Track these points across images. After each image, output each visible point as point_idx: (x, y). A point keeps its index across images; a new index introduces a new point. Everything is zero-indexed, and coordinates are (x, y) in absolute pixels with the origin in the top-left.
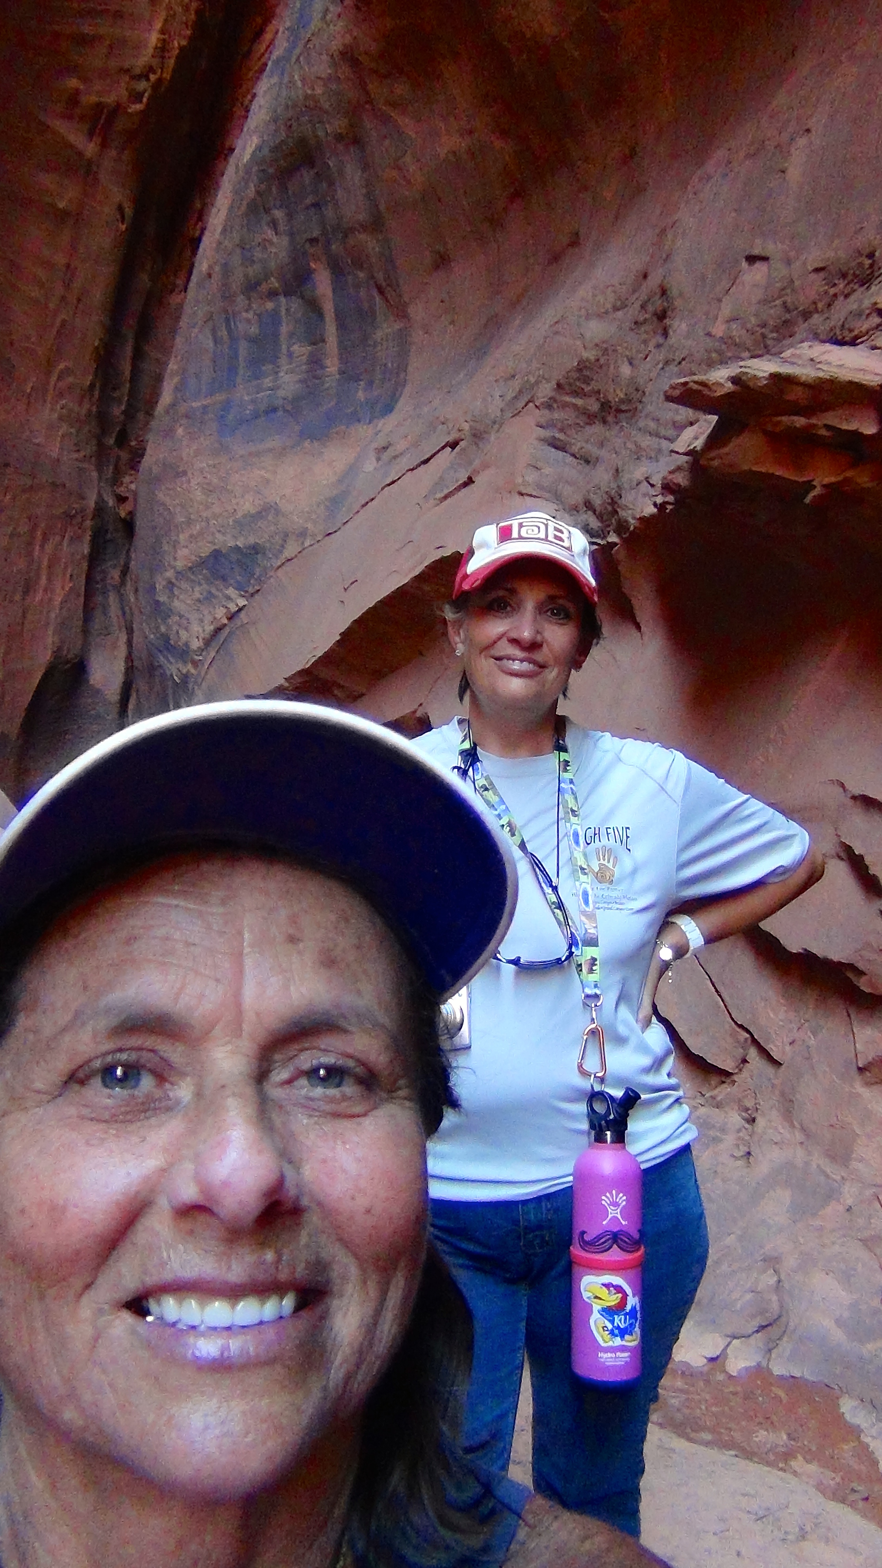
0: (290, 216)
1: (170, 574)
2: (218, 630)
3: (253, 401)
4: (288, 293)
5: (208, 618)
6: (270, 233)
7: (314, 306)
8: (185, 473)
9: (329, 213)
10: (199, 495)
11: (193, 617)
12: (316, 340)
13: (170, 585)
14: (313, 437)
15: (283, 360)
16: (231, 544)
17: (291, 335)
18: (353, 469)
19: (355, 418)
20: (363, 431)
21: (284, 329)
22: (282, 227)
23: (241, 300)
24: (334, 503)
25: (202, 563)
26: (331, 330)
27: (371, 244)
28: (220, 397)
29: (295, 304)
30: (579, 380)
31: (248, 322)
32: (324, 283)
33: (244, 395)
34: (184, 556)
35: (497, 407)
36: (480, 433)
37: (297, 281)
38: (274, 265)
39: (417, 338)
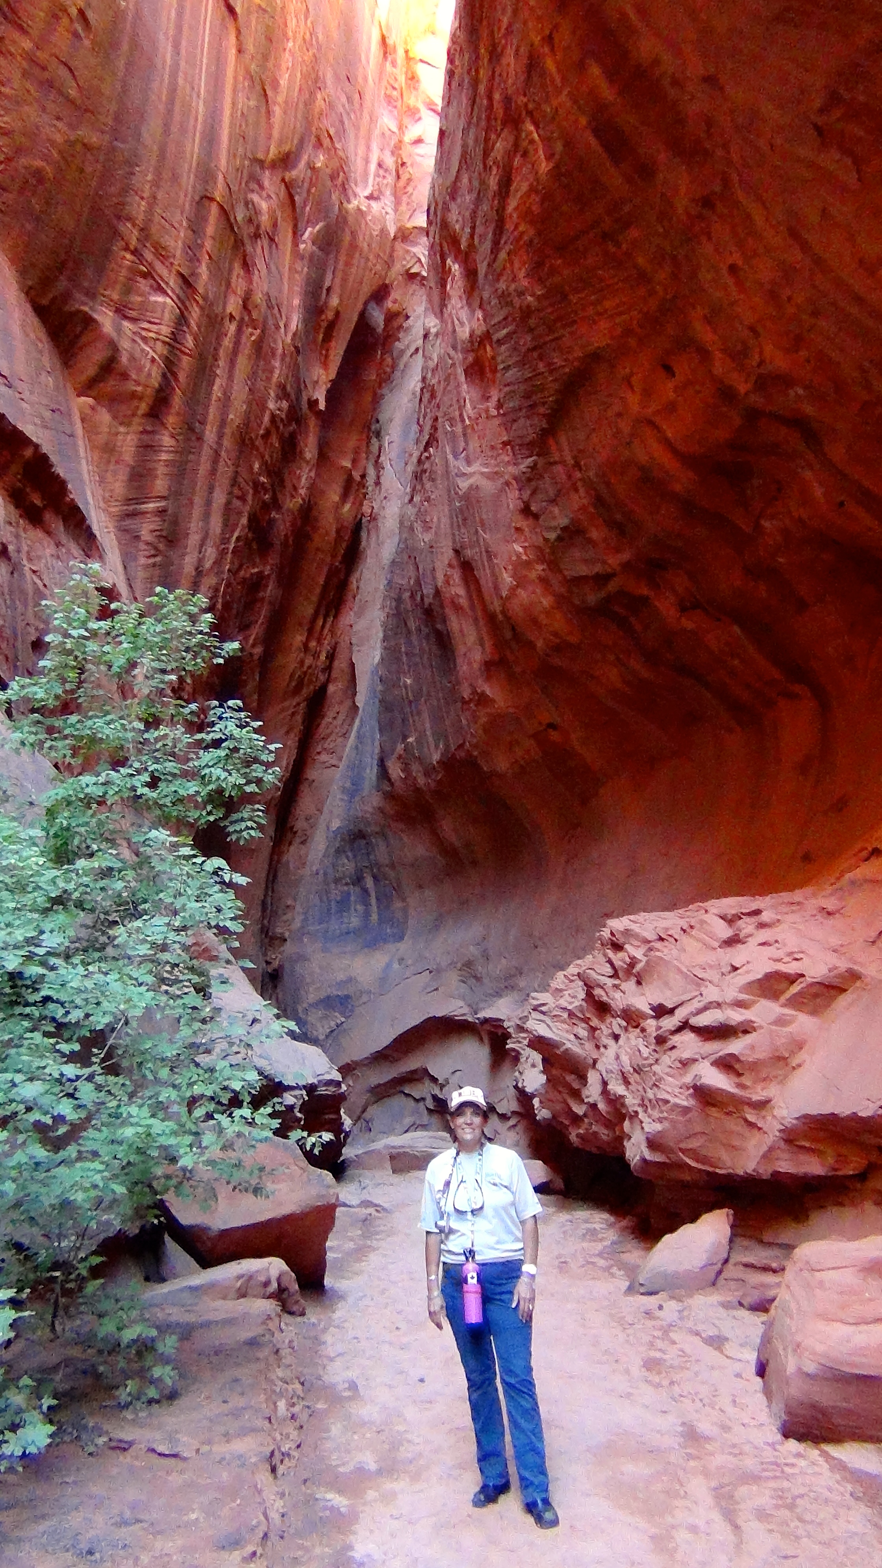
0: (355, 856)
1: (305, 1005)
2: (331, 1031)
3: (339, 929)
4: (354, 884)
6: (346, 861)
7: (365, 891)
8: (310, 959)
9: (372, 857)
10: (317, 970)
11: (319, 1025)
12: (367, 904)
13: (306, 1011)
15: (352, 911)
16: (335, 993)
17: (356, 901)
18: (388, 966)
19: (385, 941)
20: (391, 947)
21: (352, 898)
22: (352, 859)
23: (333, 886)
24: (383, 980)
25: (321, 1001)
26: (373, 901)
27: (392, 874)
28: (324, 926)
29: (358, 889)
30: (469, 964)
31: (336, 893)
32: (369, 883)
33: (334, 925)
34: (312, 997)
35: (444, 964)
36: (439, 971)
37: (358, 880)
38: (347, 873)
39: (412, 912)
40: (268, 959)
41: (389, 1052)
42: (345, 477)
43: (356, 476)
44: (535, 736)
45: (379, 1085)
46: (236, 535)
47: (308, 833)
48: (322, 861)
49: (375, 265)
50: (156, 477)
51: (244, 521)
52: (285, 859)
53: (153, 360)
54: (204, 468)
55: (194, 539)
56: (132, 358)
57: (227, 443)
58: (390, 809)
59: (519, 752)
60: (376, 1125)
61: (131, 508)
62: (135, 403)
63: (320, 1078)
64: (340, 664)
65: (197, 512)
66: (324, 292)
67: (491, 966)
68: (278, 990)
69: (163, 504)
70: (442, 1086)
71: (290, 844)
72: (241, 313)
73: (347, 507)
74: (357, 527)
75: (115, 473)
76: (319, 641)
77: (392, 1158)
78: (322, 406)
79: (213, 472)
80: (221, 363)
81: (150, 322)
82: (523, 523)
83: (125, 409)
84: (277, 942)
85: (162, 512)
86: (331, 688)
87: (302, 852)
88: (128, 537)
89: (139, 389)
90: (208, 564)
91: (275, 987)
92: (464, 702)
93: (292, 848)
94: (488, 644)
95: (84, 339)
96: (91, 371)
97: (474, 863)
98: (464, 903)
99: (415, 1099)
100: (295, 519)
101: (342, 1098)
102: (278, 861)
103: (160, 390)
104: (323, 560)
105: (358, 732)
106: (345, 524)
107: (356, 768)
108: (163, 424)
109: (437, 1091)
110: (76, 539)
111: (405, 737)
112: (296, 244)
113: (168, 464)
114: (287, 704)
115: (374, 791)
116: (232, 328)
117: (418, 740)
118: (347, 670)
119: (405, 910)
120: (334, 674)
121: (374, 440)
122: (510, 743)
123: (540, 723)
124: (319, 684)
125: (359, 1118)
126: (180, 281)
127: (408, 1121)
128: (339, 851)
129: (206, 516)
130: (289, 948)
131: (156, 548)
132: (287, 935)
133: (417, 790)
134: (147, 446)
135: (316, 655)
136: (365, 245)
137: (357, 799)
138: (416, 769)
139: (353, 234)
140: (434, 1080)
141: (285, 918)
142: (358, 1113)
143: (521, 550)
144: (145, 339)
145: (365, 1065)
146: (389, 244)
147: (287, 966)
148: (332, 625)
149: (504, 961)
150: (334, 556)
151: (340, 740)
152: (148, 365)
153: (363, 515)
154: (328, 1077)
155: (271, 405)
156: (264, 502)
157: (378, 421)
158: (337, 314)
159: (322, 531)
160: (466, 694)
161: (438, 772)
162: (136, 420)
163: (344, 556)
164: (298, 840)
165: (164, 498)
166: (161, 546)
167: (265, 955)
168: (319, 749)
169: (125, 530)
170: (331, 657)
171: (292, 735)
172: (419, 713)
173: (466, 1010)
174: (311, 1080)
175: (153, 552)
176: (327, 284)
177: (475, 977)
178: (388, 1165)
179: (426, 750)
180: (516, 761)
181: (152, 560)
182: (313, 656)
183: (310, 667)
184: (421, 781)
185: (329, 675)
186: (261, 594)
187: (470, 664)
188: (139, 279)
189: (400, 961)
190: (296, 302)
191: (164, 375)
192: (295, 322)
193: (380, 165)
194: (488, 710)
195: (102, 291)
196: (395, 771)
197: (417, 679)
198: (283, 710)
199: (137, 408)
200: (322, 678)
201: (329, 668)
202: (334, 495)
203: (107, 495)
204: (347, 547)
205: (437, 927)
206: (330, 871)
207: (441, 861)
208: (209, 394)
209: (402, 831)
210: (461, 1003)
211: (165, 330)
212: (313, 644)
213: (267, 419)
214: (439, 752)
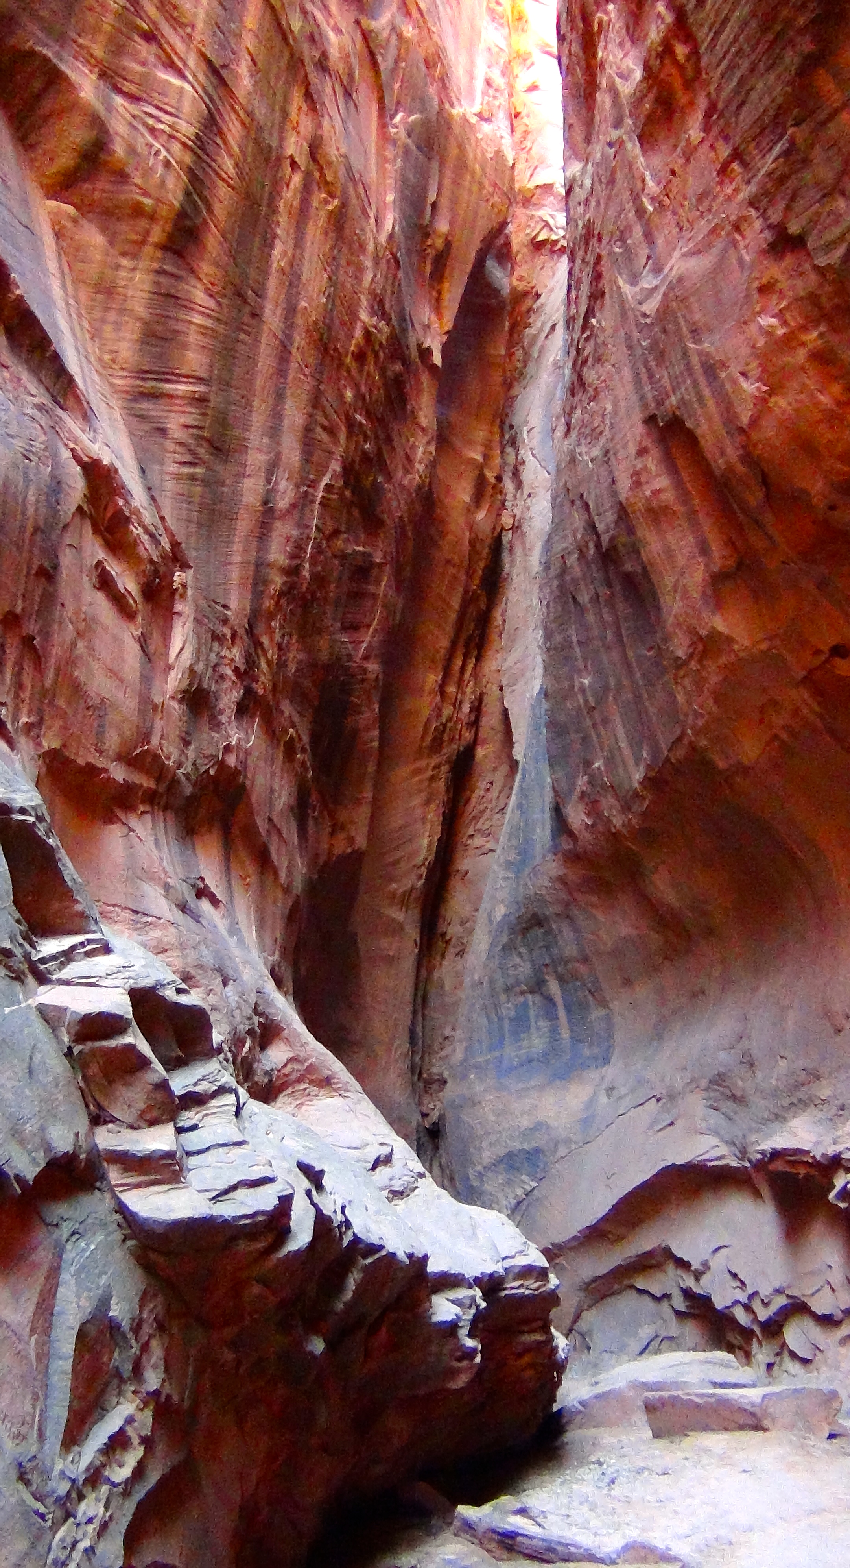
0: (531, 951)
1: (479, 1168)
2: (519, 1203)
3: (517, 1056)
4: (532, 992)
5: (511, 1195)
6: (518, 960)
7: (549, 999)
8: (479, 1102)
9: (555, 951)
10: (492, 1117)
11: (500, 1195)
12: (552, 1017)
13: (480, 1175)
14: (562, 1078)
15: (533, 1030)
16: (519, 1146)
17: (537, 1016)
18: (592, 1102)
19: (584, 1066)
20: (593, 1075)
21: (532, 1013)
22: (526, 957)
23: (503, 997)
24: (586, 1122)
25: (500, 1161)
26: (562, 1013)
27: (583, 969)
28: (497, 1054)
29: (537, 998)
30: (719, 1080)
31: (508, 1009)
32: (553, 987)
33: (510, 1053)
34: (487, 1156)
35: (679, 1084)
36: (672, 1097)
37: (537, 986)
38: (521, 978)
39: (617, 1019)
40: (425, 1110)
41: (607, 1227)
42: (477, 472)
43: (490, 476)
44: (807, 680)
45: (595, 1279)
46: (325, 480)
47: (465, 941)
48: (485, 966)
49: (492, 195)
50: (185, 346)
51: (336, 466)
52: (436, 975)
53: (167, 164)
54: (266, 360)
55: (256, 459)
56: (132, 150)
57: (299, 339)
58: (574, 875)
59: (779, 720)
60: (597, 1341)
61: (150, 384)
62: (143, 223)
63: (508, 1263)
64: (490, 720)
65: (258, 419)
66: (429, 209)
67: (759, 1075)
68: (441, 1151)
69: (200, 388)
70: (698, 1276)
71: (443, 956)
72: (308, 164)
73: (481, 515)
74: (497, 546)
75: (118, 326)
76: (460, 684)
77: (650, 1408)
78: (437, 359)
79: (281, 372)
80: (283, 219)
81: (157, 107)
82: (775, 271)
83: (127, 230)
84: (435, 1087)
85: (201, 401)
86: (480, 752)
87: (459, 967)
88: (147, 427)
89: (147, 201)
90: (283, 503)
91: (437, 1148)
92: (679, 664)
93: (445, 963)
94: (717, 549)
95: (47, 105)
96: (65, 160)
97: (710, 932)
98: (697, 994)
99: (653, 1297)
100: (412, 502)
101: (552, 1299)
102: (428, 979)
103: (182, 215)
104: (455, 577)
105: (521, 786)
106: (480, 536)
107: (523, 832)
108: (192, 271)
109: (689, 1282)
110: (35, 371)
111: (588, 764)
112: (383, 126)
113: (204, 331)
114: (422, 763)
115: (550, 857)
116: (297, 179)
117: (610, 761)
118: (500, 727)
119: (608, 1019)
120: (482, 734)
121: (509, 450)
122: (762, 710)
123: (817, 652)
124: (464, 743)
125: (571, 1330)
126: (204, 66)
127: (646, 1332)
128: (508, 948)
129: (274, 432)
130: (451, 1091)
131: (192, 452)
132: (446, 1074)
133: (615, 837)
134: (169, 296)
135: (457, 704)
136: (477, 167)
137: (527, 871)
138: (609, 806)
139: (461, 147)
140: (683, 1264)
141: (443, 1053)
142: (568, 1322)
143: (774, 321)
144: (152, 130)
145: (571, 1249)
146: (508, 172)
147: (450, 1116)
148: (474, 668)
149: (782, 1063)
150: (470, 576)
151: (498, 816)
152: (160, 170)
153: (503, 529)
154: (522, 1261)
155: (364, 316)
156: (365, 453)
157: (511, 427)
158: (448, 244)
159: (450, 537)
160: (680, 648)
161: (644, 798)
162: (148, 249)
163: (483, 579)
164: (452, 951)
165: (200, 380)
166: (202, 451)
167: (420, 1104)
168: (471, 831)
169: (141, 417)
170: (477, 709)
171: (433, 806)
172: (605, 721)
173: (723, 1150)
174: (491, 1267)
175: (187, 458)
176: (432, 197)
177: (734, 1098)
178: (641, 1418)
179: (621, 771)
180: (776, 737)
181: (186, 470)
182: (454, 705)
183: (450, 719)
184: (618, 821)
185: (476, 734)
186: (372, 588)
187: (685, 595)
188: (137, 38)
189: (610, 1091)
190: (390, 198)
191: (188, 194)
192: (390, 221)
193: (488, 83)
194: (723, 660)
195: (74, 35)
196: (577, 817)
197: (599, 672)
198: (417, 772)
199: (147, 233)
200: (468, 735)
201: (475, 724)
202: (464, 494)
203: (107, 357)
204: (486, 567)
205: (659, 1037)
206: (498, 975)
207: (655, 939)
208: (266, 258)
209: (593, 906)
210: (715, 1141)
211: (187, 129)
212: (451, 689)
213: (358, 333)
214: (642, 768)
